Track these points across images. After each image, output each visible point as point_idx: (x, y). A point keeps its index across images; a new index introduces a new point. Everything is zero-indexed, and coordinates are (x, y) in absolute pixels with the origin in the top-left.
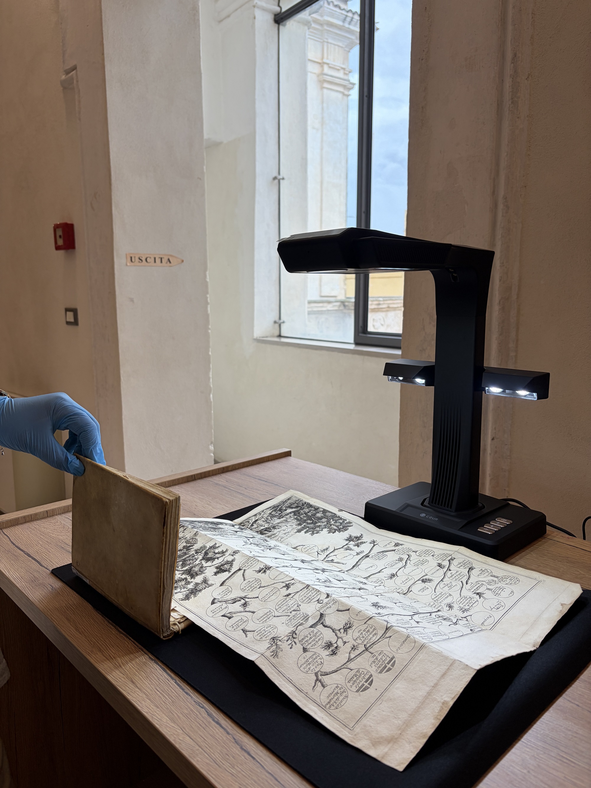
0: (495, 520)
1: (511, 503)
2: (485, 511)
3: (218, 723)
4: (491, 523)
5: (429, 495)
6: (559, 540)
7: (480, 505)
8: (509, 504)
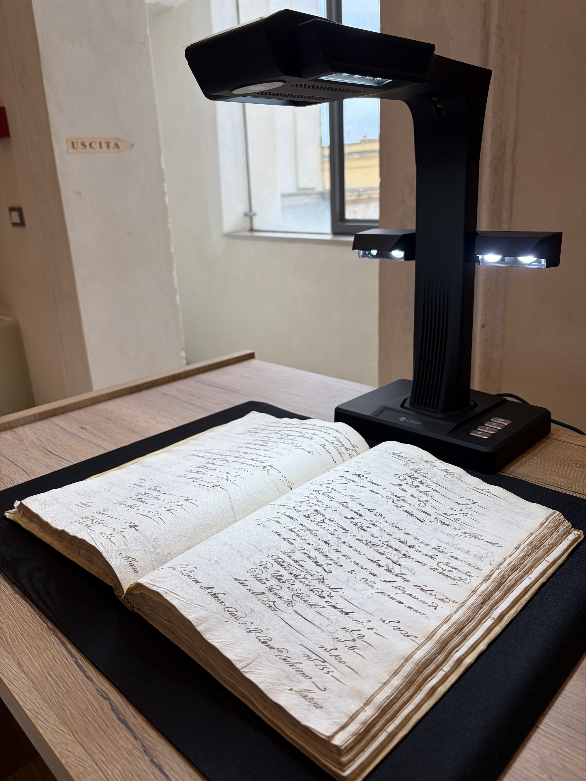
0: (491, 421)
1: (509, 399)
2: (478, 410)
3: (124, 722)
4: (486, 425)
5: (409, 395)
6: (566, 440)
7: (472, 403)
8: (505, 399)
